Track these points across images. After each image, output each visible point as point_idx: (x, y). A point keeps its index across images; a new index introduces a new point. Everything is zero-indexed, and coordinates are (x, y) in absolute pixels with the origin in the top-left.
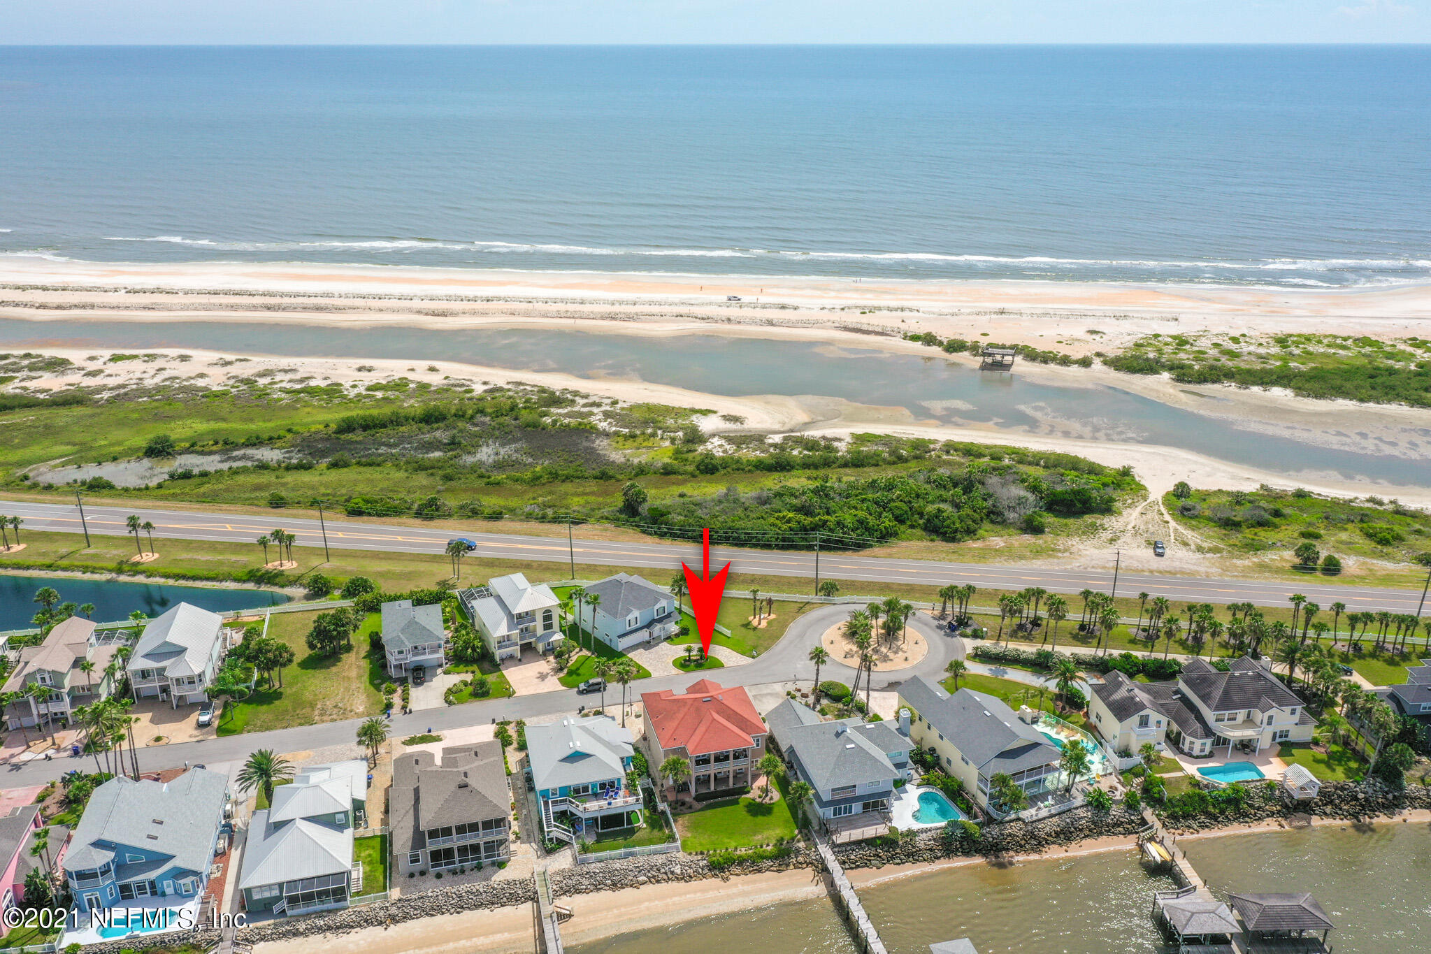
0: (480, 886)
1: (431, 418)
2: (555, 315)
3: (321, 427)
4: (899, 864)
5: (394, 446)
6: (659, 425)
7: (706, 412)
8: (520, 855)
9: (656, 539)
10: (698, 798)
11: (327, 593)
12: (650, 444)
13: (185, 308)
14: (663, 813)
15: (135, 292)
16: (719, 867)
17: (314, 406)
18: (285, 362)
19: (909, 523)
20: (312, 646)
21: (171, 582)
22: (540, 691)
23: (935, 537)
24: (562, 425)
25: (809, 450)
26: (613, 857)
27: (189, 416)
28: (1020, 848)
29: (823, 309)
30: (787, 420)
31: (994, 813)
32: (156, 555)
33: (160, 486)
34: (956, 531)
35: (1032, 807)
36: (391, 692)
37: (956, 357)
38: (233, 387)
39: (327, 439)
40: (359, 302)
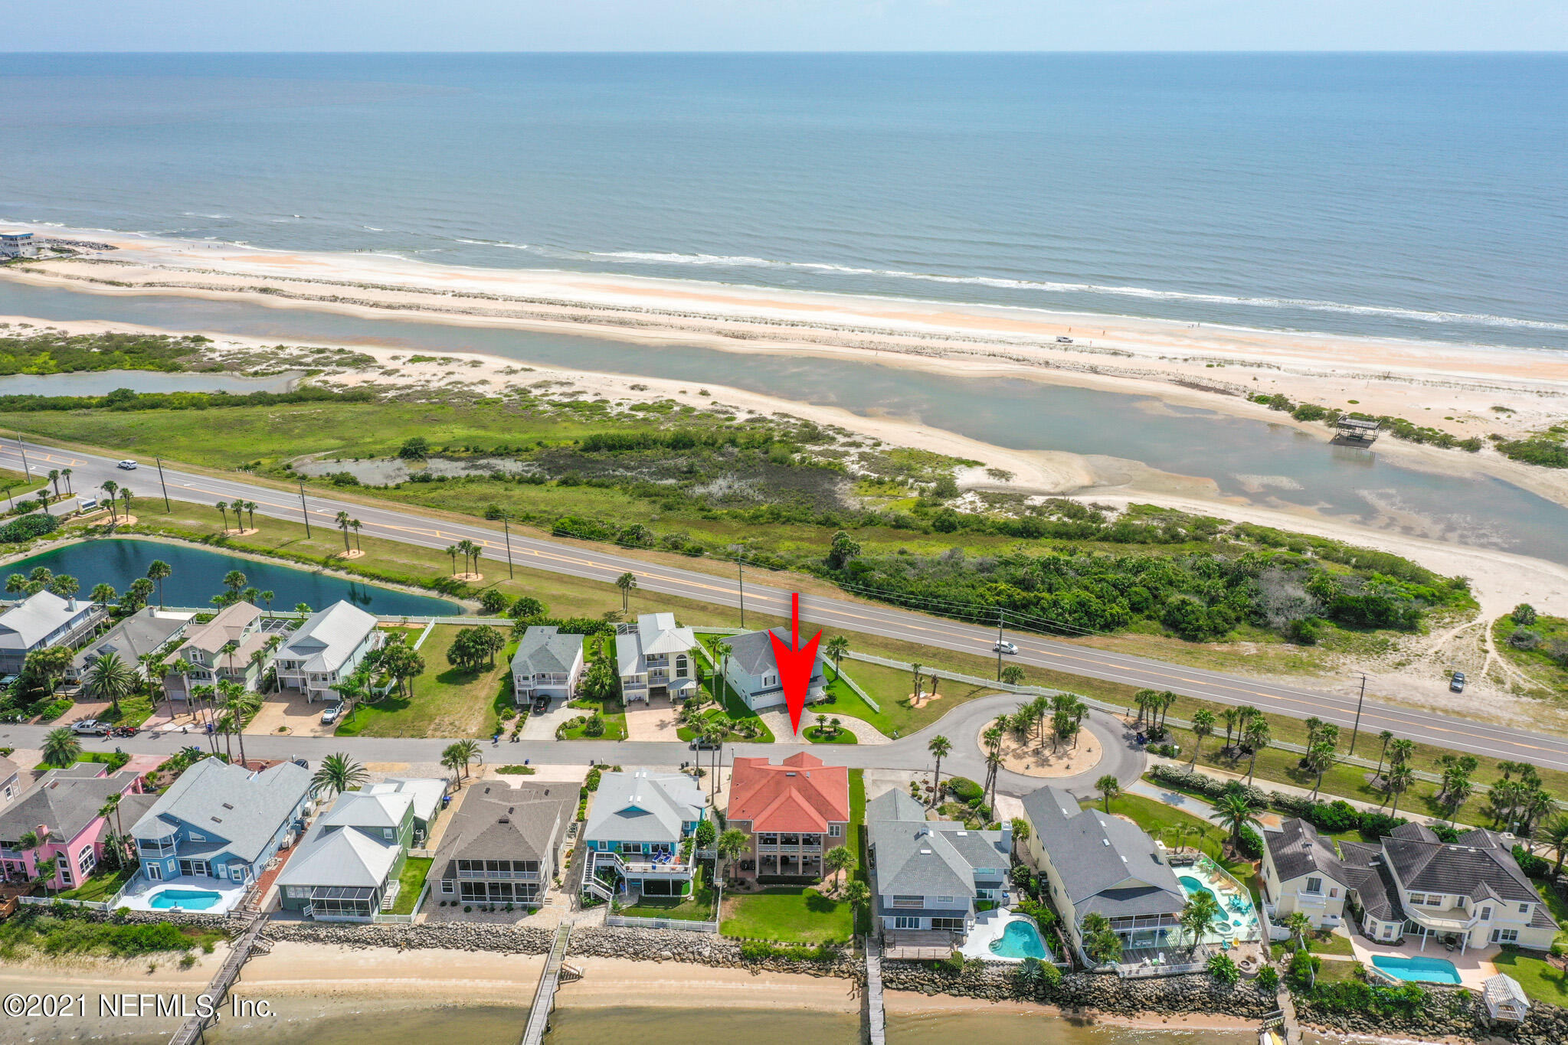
0: (500, 928)
1: (680, 444)
2: (857, 344)
3: (571, 443)
4: (955, 996)
5: (633, 469)
6: (912, 473)
7: (971, 464)
8: (554, 904)
9: (851, 597)
10: (762, 880)
11: (499, 610)
12: (895, 493)
13: (499, 314)
14: (717, 888)
15: (461, 296)
16: (752, 958)
17: (574, 422)
18: (564, 374)
19: (1147, 613)
20: (452, 661)
21: (366, 581)
22: (652, 740)
23: (1171, 633)
24: (810, 463)
25: (1070, 517)
26: (645, 926)
27: (455, 421)
28: (1109, 1007)
29: (1163, 358)
30: (1062, 481)
31: (1085, 960)
32: (362, 553)
33: (398, 487)
34: (1199, 629)
35: (1136, 961)
36: (507, 718)
37: (1306, 426)
38: (506, 396)
39: (571, 456)
40: (664, 319)
